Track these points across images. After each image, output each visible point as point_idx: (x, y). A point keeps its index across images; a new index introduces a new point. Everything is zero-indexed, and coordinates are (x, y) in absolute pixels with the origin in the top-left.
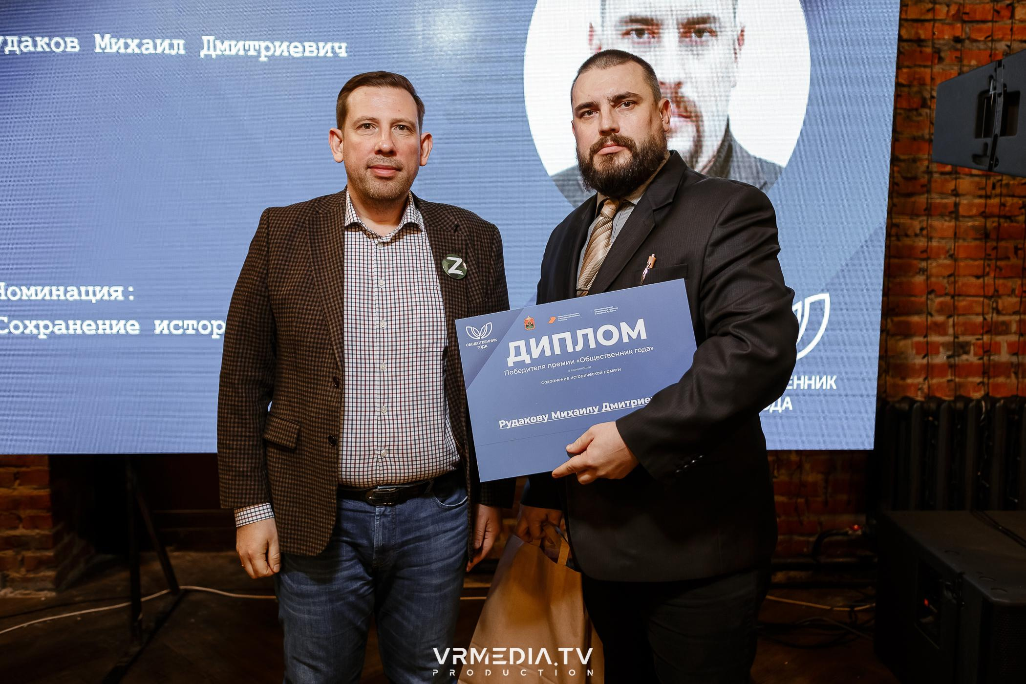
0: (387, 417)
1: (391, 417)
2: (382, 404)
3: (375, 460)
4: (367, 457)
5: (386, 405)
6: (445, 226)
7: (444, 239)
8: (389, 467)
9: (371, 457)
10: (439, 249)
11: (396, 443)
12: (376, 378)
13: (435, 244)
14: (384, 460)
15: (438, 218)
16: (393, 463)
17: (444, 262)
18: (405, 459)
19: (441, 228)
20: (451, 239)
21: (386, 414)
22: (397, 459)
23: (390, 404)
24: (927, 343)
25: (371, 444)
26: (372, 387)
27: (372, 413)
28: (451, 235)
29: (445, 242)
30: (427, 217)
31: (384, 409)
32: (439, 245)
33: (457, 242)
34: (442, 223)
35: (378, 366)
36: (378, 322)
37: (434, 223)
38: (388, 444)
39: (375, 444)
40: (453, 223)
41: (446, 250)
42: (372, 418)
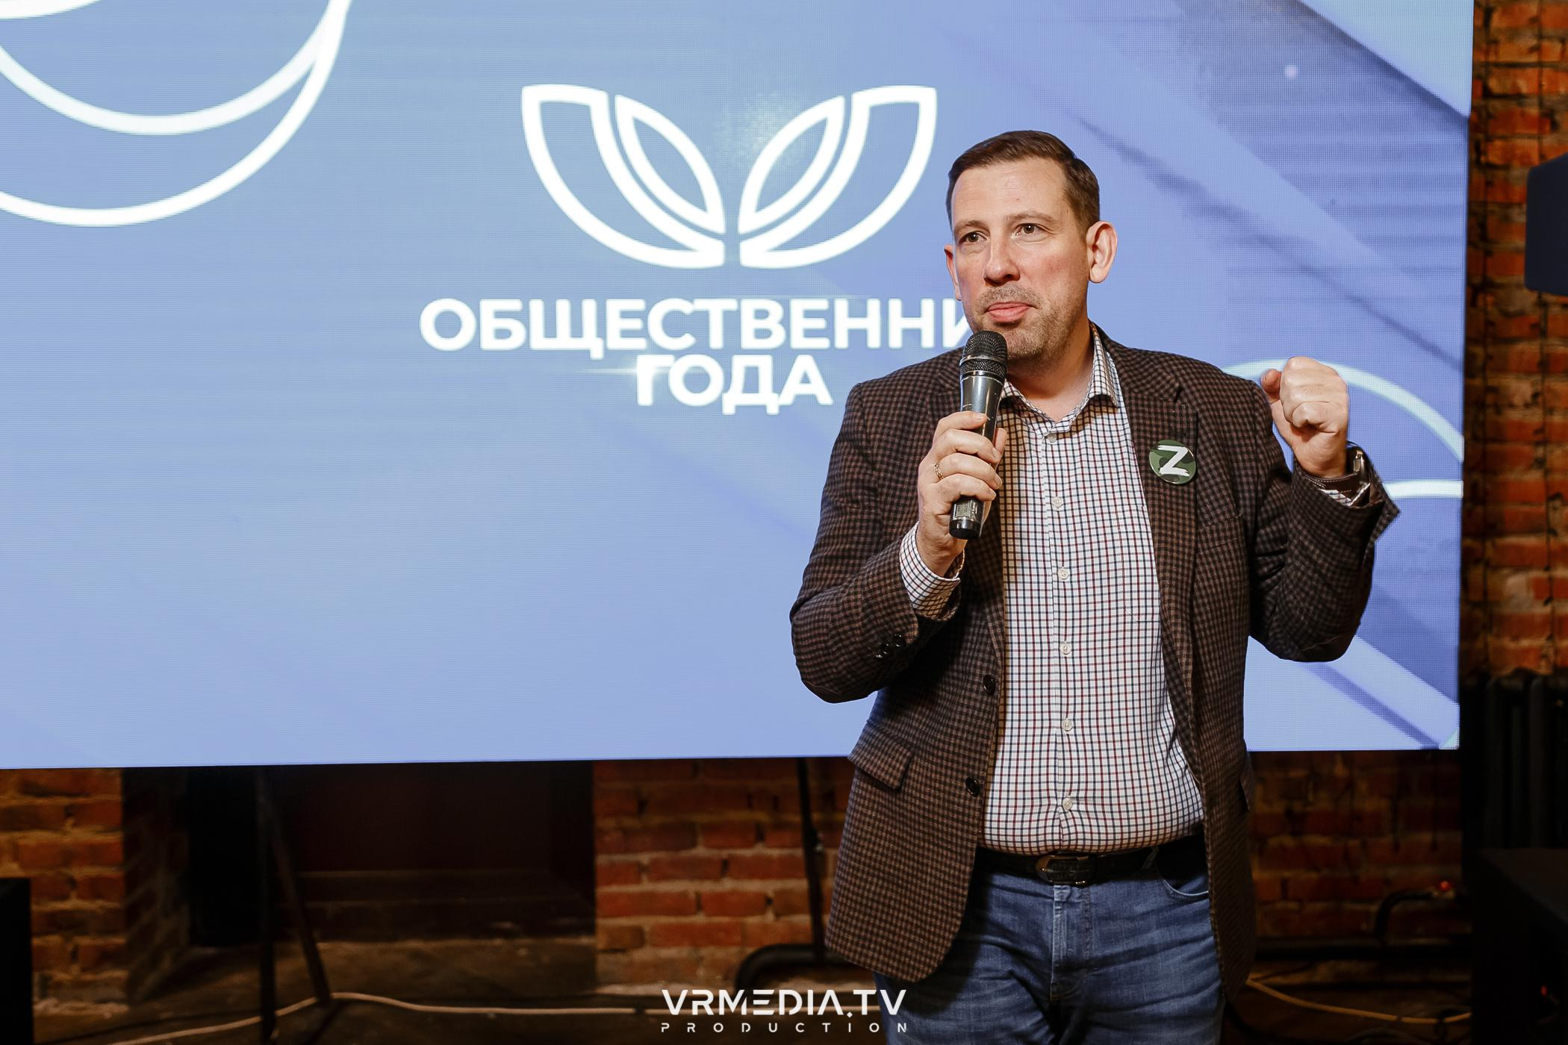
0: (1072, 739)
1: (1080, 739)
2: (1064, 715)
3: (1051, 815)
4: (1036, 810)
5: (1071, 716)
6: (1157, 391)
7: (1156, 413)
8: (1080, 829)
9: (1044, 809)
10: (1145, 431)
11: (1090, 786)
12: (1053, 669)
13: (1138, 424)
14: (1069, 815)
15: (1145, 378)
16: (1086, 822)
17: (1152, 455)
18: (1108, 816)
19: (1151, 394)
20: (1168, 414)
21: (1072, 732)
22: (1092, 815)
23: (1078, 716)
24: (1551, 579)
25: (1044, 786)
26: (1045, 685)
27: (1046, 731)
28: (1168, 407)
29: (1156, 419)
30: (1125, 375)
31: (1068, 722)
32: (1145, 425)
33: (1178, 419)
34: (1152, 387)
35: (1055, 646)
36: (1054, 570)
37: (1137, 387)
38: (1075, 786)
39: (1052, 786)
40: (1172, 386)
41: (1157, 433)
42: (1045, 739)
